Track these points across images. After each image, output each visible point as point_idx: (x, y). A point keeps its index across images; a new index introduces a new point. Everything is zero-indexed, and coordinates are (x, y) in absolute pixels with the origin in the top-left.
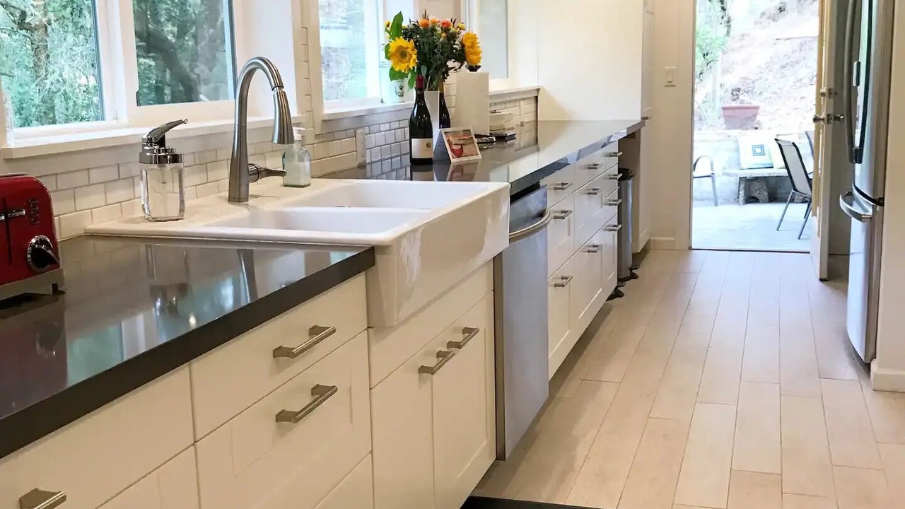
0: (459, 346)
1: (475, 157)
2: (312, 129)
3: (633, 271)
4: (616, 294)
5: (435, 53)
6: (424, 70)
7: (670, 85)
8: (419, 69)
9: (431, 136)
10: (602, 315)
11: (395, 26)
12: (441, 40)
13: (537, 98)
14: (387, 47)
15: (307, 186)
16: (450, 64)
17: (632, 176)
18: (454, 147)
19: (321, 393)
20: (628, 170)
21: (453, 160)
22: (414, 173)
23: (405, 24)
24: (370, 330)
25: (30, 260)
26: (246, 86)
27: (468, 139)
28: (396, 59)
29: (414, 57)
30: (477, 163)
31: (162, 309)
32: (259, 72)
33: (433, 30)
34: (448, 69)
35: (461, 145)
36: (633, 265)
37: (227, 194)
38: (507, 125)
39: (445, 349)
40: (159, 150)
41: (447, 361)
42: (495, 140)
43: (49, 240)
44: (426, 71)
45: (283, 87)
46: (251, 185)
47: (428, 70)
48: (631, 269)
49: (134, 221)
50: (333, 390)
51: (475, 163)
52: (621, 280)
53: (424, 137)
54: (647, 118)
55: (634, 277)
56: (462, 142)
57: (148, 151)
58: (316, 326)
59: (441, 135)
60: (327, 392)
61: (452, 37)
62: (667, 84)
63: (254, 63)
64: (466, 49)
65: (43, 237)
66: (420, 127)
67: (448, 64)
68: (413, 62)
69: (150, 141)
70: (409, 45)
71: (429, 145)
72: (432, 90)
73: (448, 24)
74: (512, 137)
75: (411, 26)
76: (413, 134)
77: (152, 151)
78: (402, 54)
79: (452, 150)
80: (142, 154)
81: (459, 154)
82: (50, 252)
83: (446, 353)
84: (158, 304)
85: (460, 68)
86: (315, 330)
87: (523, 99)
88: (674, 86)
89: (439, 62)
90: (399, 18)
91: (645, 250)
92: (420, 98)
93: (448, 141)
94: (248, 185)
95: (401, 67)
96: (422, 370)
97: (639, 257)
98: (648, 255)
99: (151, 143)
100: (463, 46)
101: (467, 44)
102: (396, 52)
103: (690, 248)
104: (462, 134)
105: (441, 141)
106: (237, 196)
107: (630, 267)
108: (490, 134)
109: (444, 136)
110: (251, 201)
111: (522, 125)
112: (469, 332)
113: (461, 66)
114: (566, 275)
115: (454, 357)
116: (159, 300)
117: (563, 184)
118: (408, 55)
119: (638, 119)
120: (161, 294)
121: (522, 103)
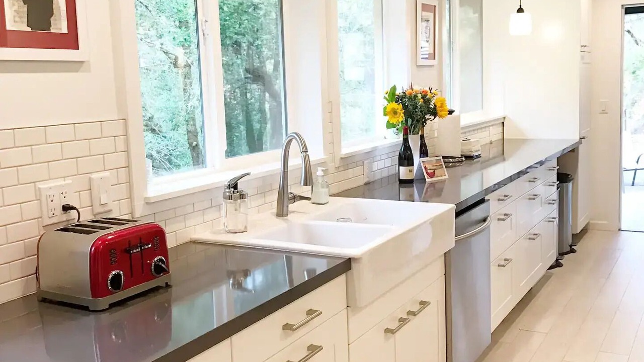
0: (414, 314)
1: (443, 178)
2: (334, 164)
3: (573, 247)
4: (557, 264)
5: (416, 111)
6: (410, 121)
7: (604, 112)
8: (406, 121)
9: (412, 165)
10: (544, 281)
11: (391, 94)
12: (420, 103)
13: (503, 123)
14: (385, 108)
15: (326, 204)
16: (427, 117)
17: (572, 180)
18: (429, 171)
19: (314, 349)
20: (569, 175)
21: (427, 180)
22: (401, 189)
23: (397, 93)
24: (348, 308)
25: (153, 270)
26: (288, 147)
27: (439, 165)
28: (391, 117)
29: (402, 115)
30: (445, 181)
31: (233, 285)
32: (294, 141)
33: (416, 96)
34: (427, 120)
35: (434, 170)
36: (572, 243)
37: (275, 211)
38: (474, 149)
39: (405, 316)
40: (234, 192)
41: (405, 324)
42: (464, 160)
43: (163, 258)
44: (411, 122)
45: (307, 152)
46: (290, 206)
47: (412, 122)
48: (571, 246)
49: (219, 233)
50: (320, 348)
51: (444, 181)
52: (561, 254)
53: (408, 166)
54: (584, 138)
55: (573, 251)
56: (434, 168)
57: (227, 192)
58: (311, 309)
59: (420, 164)
60: (316, 349)
61: (427, 101)
62: (602, 112)
63: (291, 136)
64: (438, 109)
65: (160, 257)
66: (405, 158)
67: (426, 116)
68: (401, 118)
69: (229, 187)
70: (399, 107)
71: (411, 171)
72: (414, 134)
73: (426, 92)
74: (478, 156)
75: (402, 94)
76: (401, 164)
77: (230, 192)
78: (395, 112)
79: (427, 173)
80: (224, 193)
81: (432, 175)
82: (163, 266)
83: (406, 319)
84: (231, 282)
85: (433, 120)
86: (310, 312)
87: (492, 125)
88: (607, 113)
89: (419, 117)
90: (394, 88)
91: (584, 231)
92: (406, 140)
93: (425, 167)
94: (288, 206)
95: (394, 121)
96: (388, 331)
97: (577, 237)
98: (587, 234)
99: (230, 187)
100: (435, 106)
101: (438, 105)
102: (391, 111)
103: (620, 230)
104: (435, 162)
105: (420, 167)
106: (281, 213)
107: (570, 244)
108: (461, 155)
109: (422, 165)
110: (290, 217)
111: (491, 143)
112: (424, 304)
113: (434, 118)
114: (508, 258)
115: (409, 323)
116: (231, 279)
117: (506, 196)
118: (398, 114)
119: (577, 138)
120: (232, 276)
121: (491, 128)
